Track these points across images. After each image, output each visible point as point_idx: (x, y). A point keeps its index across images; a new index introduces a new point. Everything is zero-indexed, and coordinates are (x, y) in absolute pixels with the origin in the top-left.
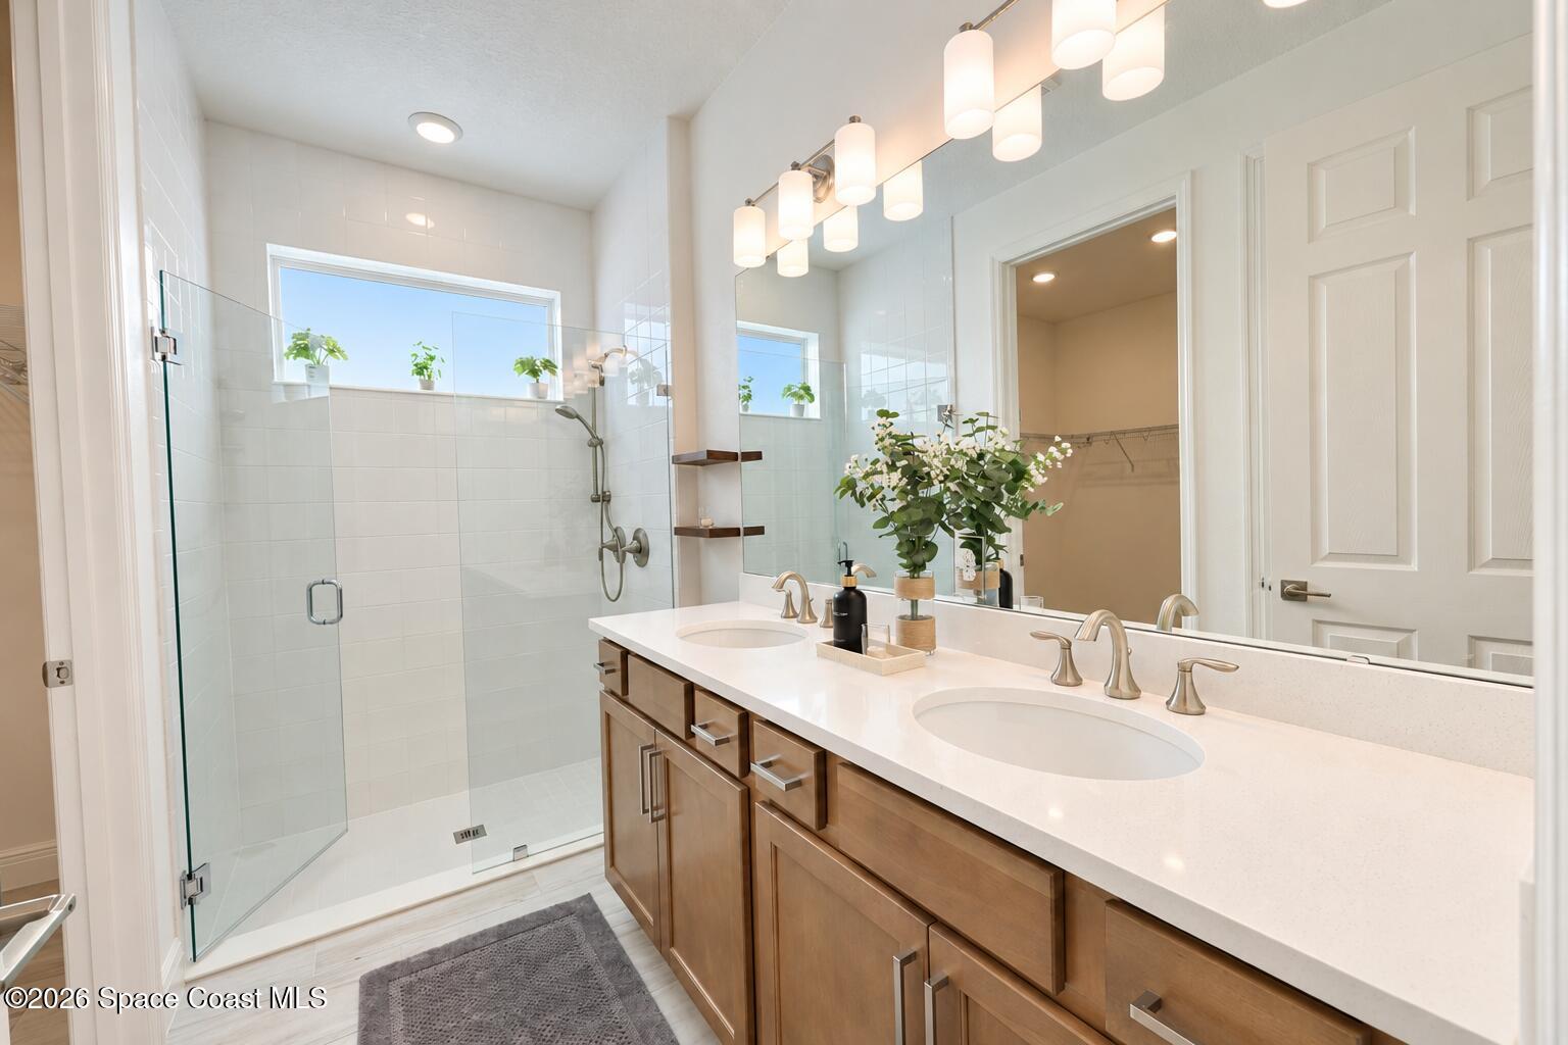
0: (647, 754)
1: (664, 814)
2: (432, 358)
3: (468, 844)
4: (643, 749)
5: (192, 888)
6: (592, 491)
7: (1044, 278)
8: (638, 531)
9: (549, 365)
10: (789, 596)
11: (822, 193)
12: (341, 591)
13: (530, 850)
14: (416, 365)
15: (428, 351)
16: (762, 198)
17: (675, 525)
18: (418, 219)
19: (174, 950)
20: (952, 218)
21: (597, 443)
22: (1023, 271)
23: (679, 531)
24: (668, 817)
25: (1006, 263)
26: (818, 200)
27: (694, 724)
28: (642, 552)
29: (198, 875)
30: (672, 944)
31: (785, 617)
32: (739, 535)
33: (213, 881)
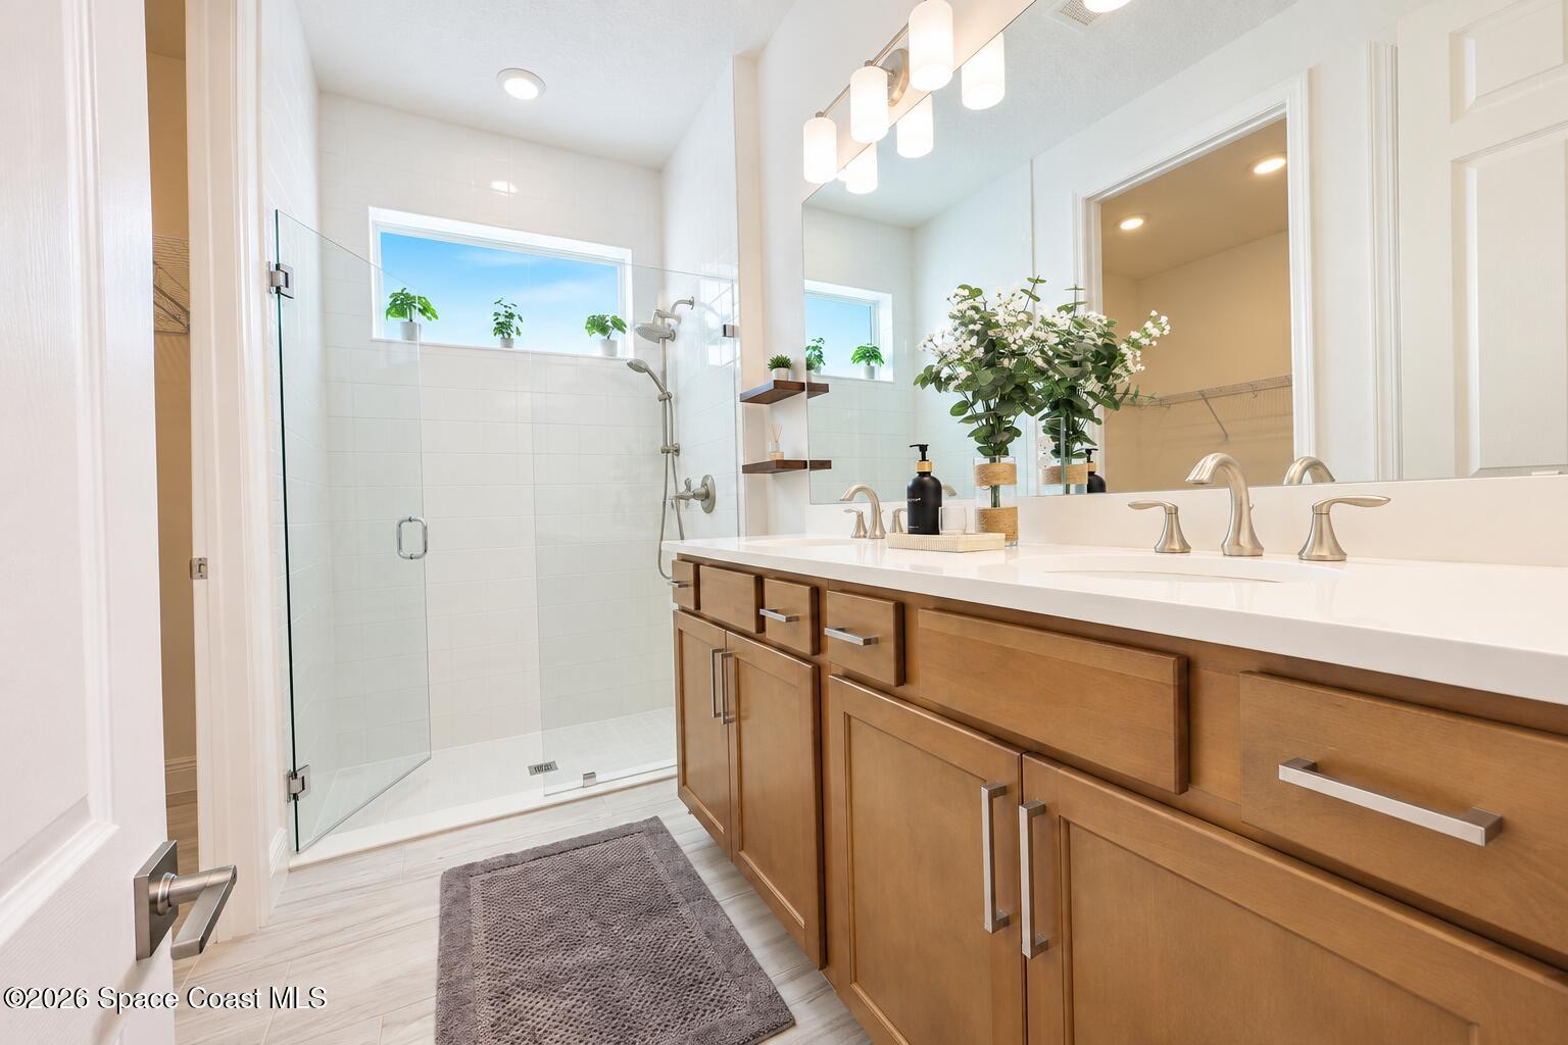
0: (718, 656)
1: (734, 715)
2: (511, 316)
3: (540, 776)
4: (714, 652)
5: (296, 785)
6: (661, 444)
7: (1132, 224)
8: (706, 477)
9: (619, 325)
10: (860, 516)
11: (896, 94)
12: (426, 528)
13: (599, 778)
14: (497, 324)
15: (507, 309)
16: (835, 108)
17: (741, 463)
18: (500, 186)
19: (279, 839)
20: (1032, 161)
21: (666, 398)
22: (1110, 208)
23: (748, 469)
24: (739, 718)
25: (1089, 200)
26: (893, 102)
27: (763, 607)
28: (707, 497)
29: (299, 776)
30: (742, 848)
31: (856, 537)
32: (806, 467)
33: (313, 780)
